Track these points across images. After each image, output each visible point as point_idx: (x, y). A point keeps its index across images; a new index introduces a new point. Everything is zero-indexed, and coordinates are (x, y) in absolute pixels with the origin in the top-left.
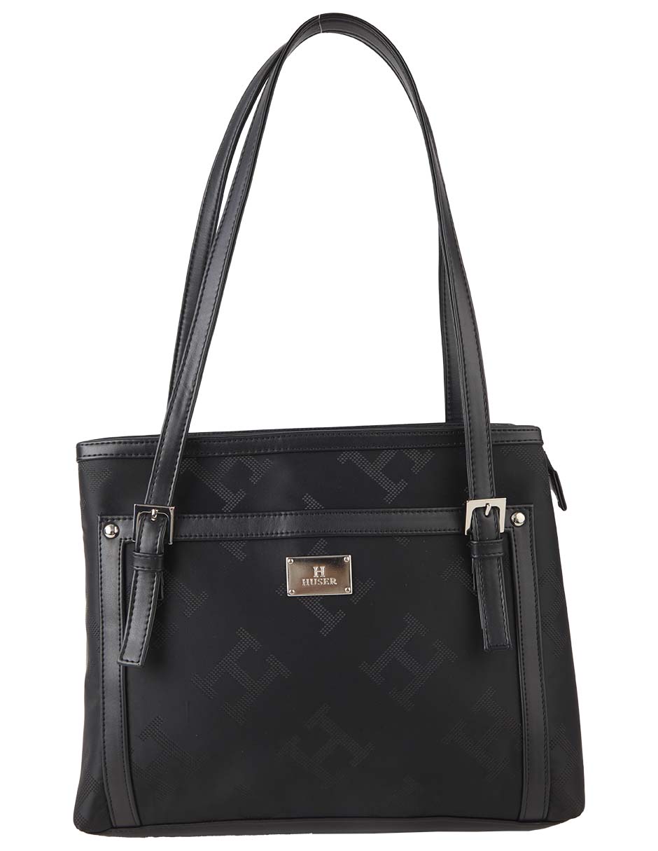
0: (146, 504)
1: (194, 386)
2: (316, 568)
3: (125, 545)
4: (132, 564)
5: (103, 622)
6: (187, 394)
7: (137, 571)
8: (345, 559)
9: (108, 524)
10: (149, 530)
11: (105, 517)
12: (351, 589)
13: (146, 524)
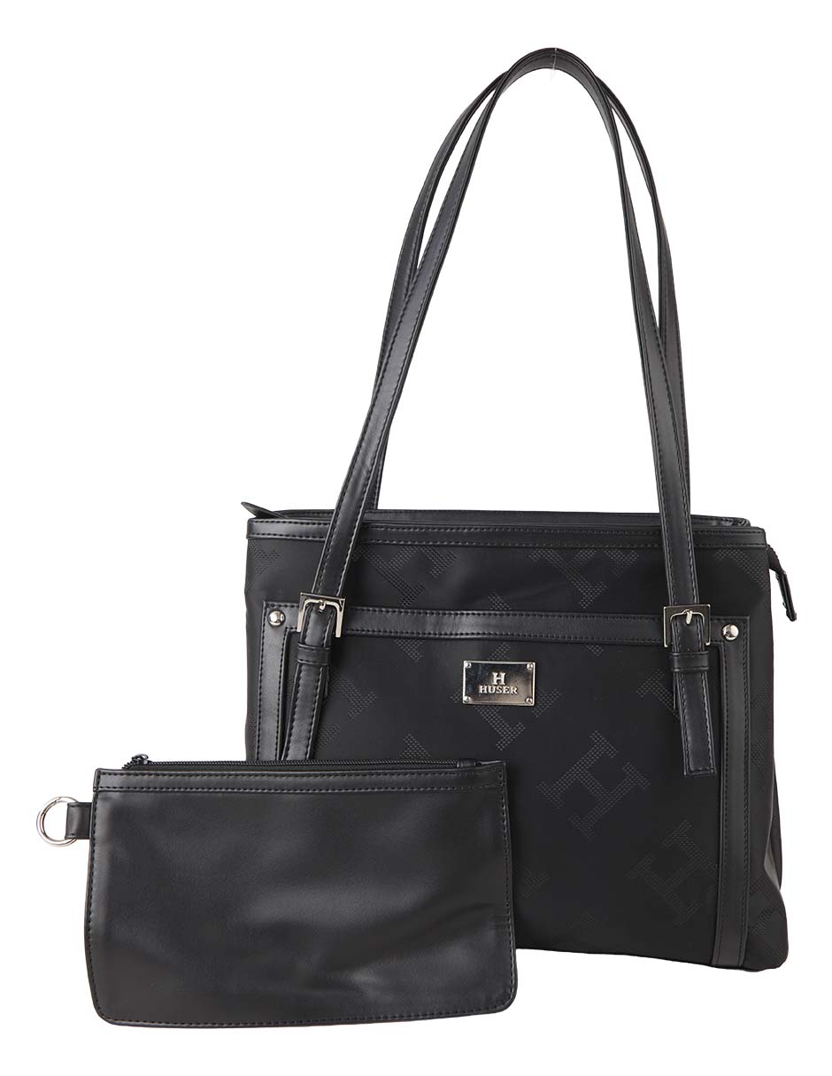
0: (314, 593)
1: (373, 465)
2: (495, 674)
3: (291, 635)
4: (296, 657)
5: (260, 718)
6: (364, 473)
7: (301, 665)
8: (528, 666)
9: (275, 610)
10: (316, 622)
11: (270, 603)
12: (533, 701)
13: (313, 615)
